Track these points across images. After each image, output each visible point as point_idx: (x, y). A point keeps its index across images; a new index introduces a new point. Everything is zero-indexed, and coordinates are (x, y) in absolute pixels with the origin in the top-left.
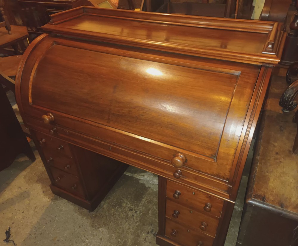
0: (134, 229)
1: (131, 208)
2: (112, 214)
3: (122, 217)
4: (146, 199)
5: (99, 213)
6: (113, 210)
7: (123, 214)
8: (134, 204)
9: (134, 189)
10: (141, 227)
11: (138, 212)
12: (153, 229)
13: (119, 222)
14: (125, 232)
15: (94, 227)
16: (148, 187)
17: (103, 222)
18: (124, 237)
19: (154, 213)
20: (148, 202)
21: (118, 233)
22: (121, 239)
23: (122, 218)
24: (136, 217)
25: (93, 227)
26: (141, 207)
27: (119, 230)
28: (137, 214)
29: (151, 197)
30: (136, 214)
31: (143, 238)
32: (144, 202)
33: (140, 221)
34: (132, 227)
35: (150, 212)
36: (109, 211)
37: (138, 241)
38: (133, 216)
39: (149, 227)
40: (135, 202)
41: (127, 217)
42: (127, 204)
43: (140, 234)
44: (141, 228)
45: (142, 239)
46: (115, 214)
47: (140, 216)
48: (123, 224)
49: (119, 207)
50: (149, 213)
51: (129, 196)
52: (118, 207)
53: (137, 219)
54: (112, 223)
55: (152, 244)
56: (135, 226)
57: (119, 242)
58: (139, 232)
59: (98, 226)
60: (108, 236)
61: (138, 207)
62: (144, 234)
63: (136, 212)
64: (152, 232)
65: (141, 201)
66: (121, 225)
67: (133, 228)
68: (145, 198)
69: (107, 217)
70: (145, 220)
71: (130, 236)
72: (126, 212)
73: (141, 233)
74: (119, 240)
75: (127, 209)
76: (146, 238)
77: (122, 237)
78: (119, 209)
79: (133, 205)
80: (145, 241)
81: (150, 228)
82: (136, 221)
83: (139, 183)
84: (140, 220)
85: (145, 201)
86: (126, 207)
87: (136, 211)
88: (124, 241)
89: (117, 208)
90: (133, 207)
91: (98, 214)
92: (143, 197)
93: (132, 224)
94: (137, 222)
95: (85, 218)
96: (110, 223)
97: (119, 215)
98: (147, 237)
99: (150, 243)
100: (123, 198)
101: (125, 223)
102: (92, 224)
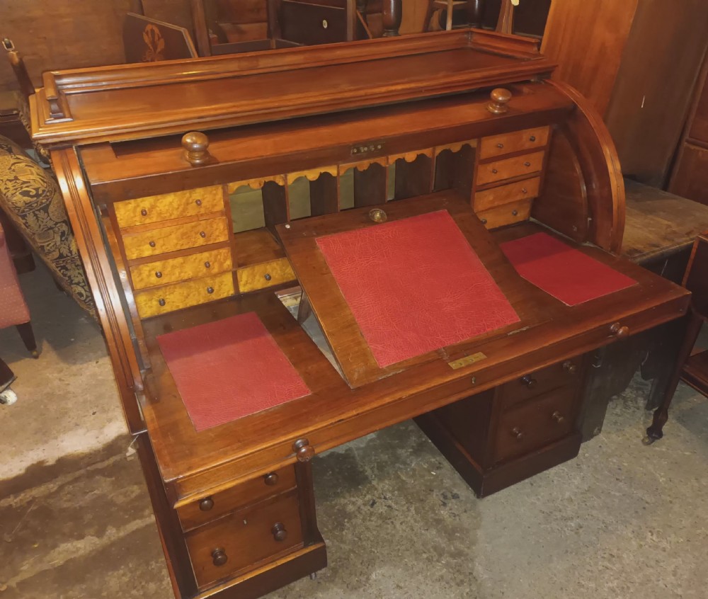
0: (418, 519)
1: (369, 501)
2: (356, 539)
3: (377, 526)
4: (371, 469)
5: (333, 562)
6: (346, 533)
7: (370, 520)
8: (364, 492)
9: (328, 474)
10: (423, 508)
11: (389, 495)
12: (442, 492)
13: (386, 536)
14: (415, 539)
15: (359, 587)
16: (346, 451)
17: (361, 563)
18: (423, 545)
19: (411, 473)
20: (377, 469)
21: (407, 550)
22: (425, 553)
23: (380, 526)
24: (397, 503)
25: (356, 589)
26: (381, 485)
27: (403, 545)
28: (391, 499)
29: (373, 458)
30: (390, 502)
31: (450, 516)
32: (375, 475)
33: (411, 503)
34: (412, 521)
35: (404, 478)
36: (342, 541)
37: (450, 527)
38: (389, 507)
39: (434, 496)
40: (360, 487)
41: (384, 518)
42: (354, 503)
43: (437, 517)
44: (427, 509)
45: (450, 519)
46: (361, 534)
47: (400, 496)
48: (393, 532)
49: (350, 519)
50: (403, 481)
51: (339, 491)
52: (346, 520)
53: (403, 506)
54: (376, 549)
55: (470, 510)
56: (415, 515)
57: (427, 558)
58: (433, 515)
59: (363, 578)
60: (400, 569)
61: (376, 489)
62: (442, 512)
63: (385, 498)
64: (445, 497)
65: (366, 478)
66: (393, 535)
67: (416, 521)
68: (366, 468)
69: (354, 552)
70: (415, 495)
71: (428, 534)
72: (371, 514)
73: (436, 514)
74: (425, 556)
75: (366, 509)
76: (453, 511)
77: (421, 547)
78: (354, 521)
79: (365, 496)
80: (457, 518)
81: (437, 495)
82: (405, 508)
83: (321, 459)
84: (408, 501)
85: (373, 472)
86: (359, 508)
87: (383, 497)
88: (431, 550)
89: (348, 522)
90: (369, 497)
91: (332, 565)
92: (361, 470)
93: (407, 517)
94: (408, 508)
95: (321, 595)
96: (374, 552)
97: (367, 529)
98: (451, 509)
99: (465, 511)
100: (333, 502)
101: (395, 527)
102: (348, 587)
